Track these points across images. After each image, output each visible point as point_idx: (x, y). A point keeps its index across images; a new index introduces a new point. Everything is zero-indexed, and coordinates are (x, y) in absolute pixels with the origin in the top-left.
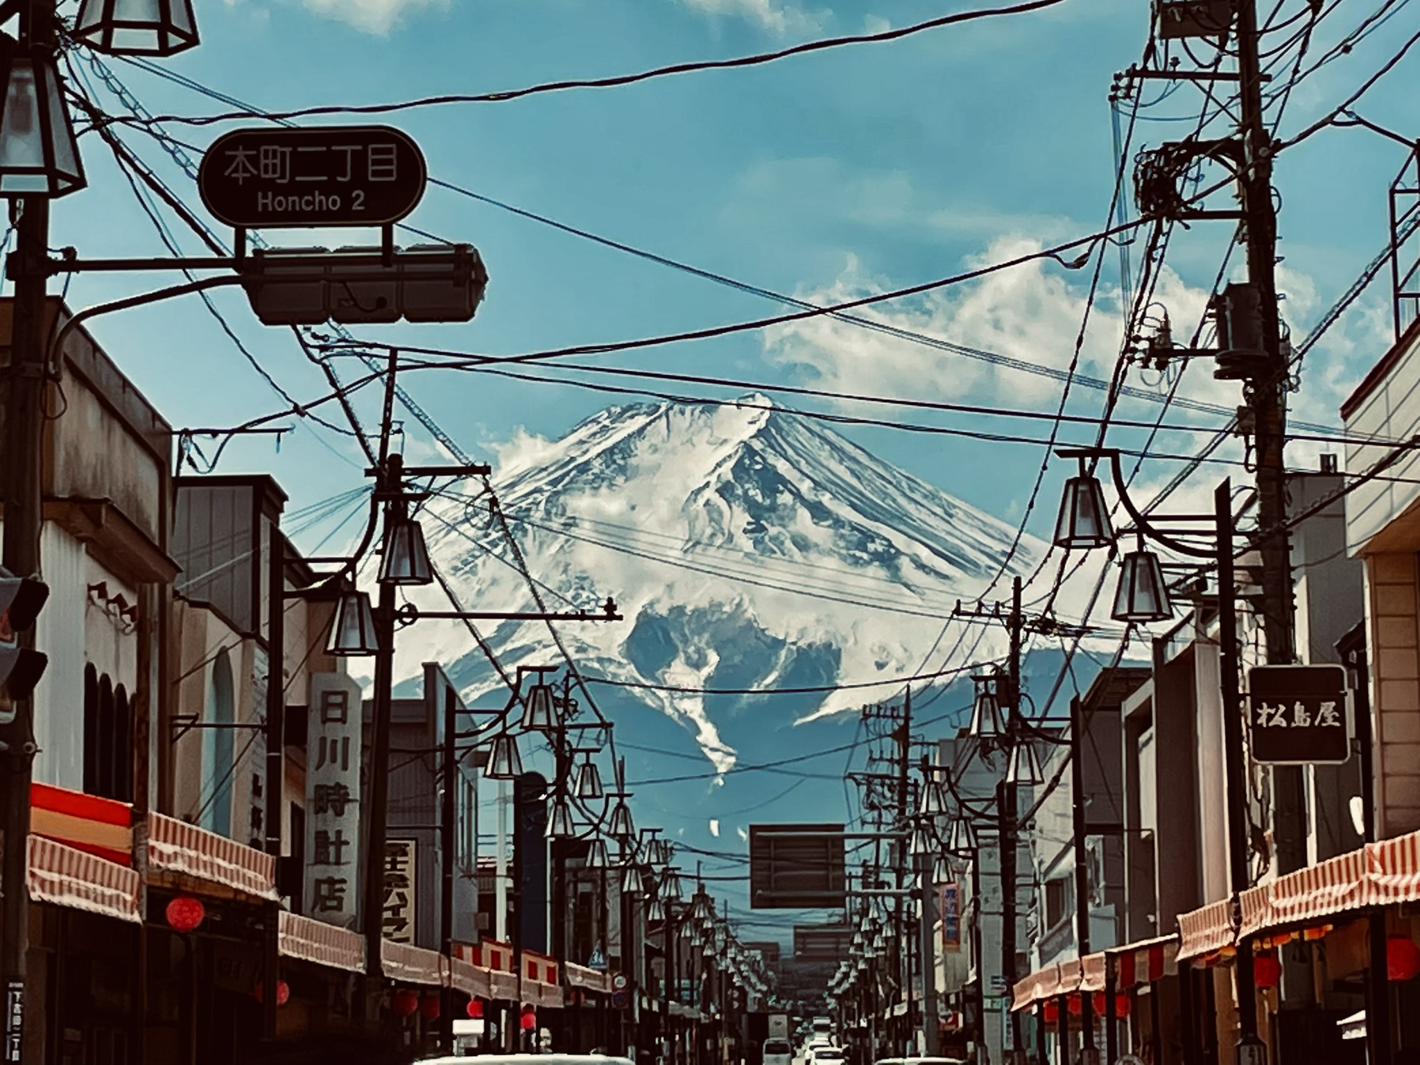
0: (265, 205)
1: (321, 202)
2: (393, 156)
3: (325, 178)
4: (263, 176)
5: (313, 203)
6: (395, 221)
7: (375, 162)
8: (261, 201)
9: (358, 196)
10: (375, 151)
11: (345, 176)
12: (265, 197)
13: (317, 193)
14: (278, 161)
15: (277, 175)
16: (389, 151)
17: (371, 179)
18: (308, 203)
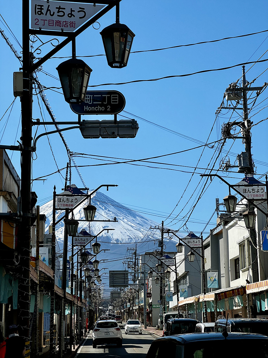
0: (86, 109)
1: (100, 108)
2: (118, 98)
3: (101, 103)
4: (85, 102)
5: (98, 109)
6: (117, 114)
7: (113, 99)
8: (85, 108)
9: (109, 107)
10: (113, 96)
11: (106, 102)
12: (86, 107)
13: (99, 106)
14: (89, 98)
15: (89, 102)
16: (116, 96)
17: (112, 103)
18: (96, 109)
